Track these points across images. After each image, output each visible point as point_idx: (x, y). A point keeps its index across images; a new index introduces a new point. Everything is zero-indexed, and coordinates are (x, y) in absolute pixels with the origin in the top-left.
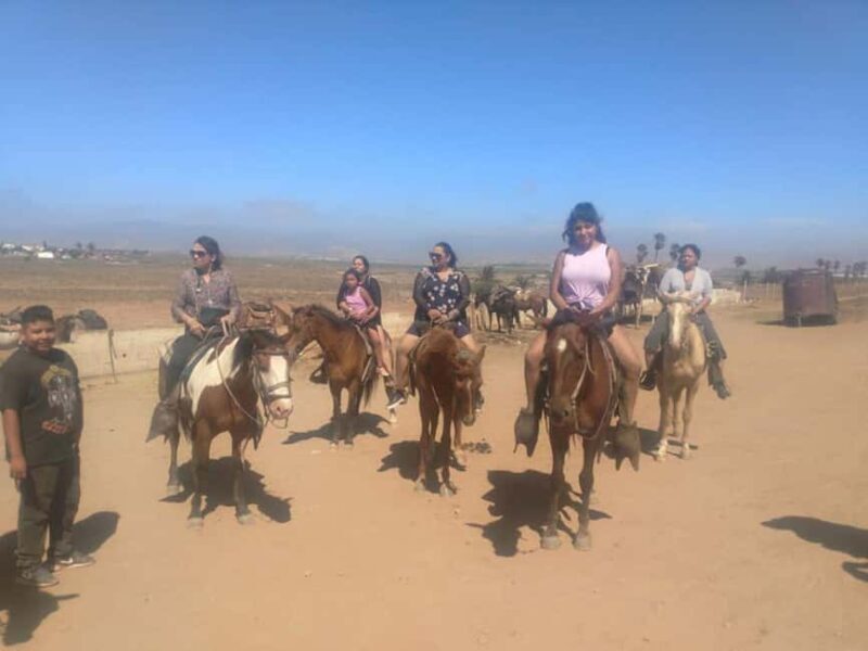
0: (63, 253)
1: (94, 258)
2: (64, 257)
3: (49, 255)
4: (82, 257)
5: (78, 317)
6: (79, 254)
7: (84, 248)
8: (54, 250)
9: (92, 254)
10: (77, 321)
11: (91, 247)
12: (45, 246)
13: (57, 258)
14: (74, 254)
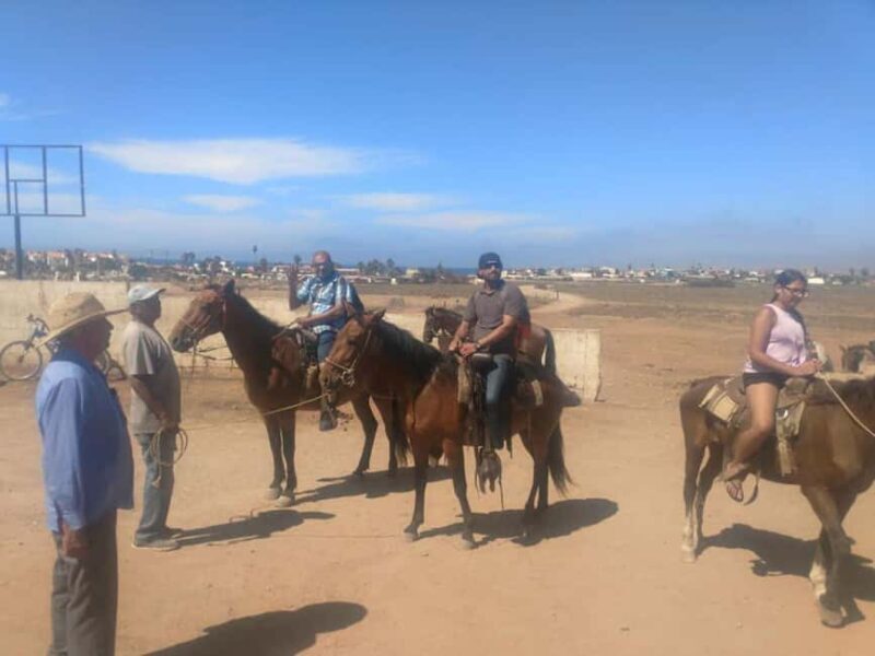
0: (833, 279)
1: (867, 284)
2: (834, 283)
3: (820, 281)
4: (854, 283)
5: (867, 347)
6: (852, 280)
7: (856, 273)
8: (824, 276)
9: (864, 280)
10: (867, 351)
11: (865, 273)
12: (816, 272)
13: (826, 284)
14: (845, 280)
